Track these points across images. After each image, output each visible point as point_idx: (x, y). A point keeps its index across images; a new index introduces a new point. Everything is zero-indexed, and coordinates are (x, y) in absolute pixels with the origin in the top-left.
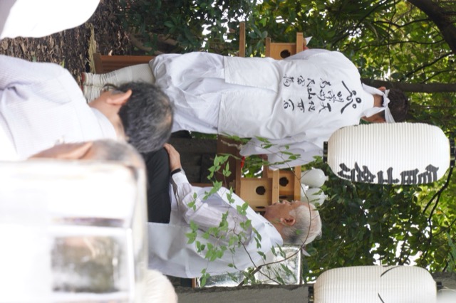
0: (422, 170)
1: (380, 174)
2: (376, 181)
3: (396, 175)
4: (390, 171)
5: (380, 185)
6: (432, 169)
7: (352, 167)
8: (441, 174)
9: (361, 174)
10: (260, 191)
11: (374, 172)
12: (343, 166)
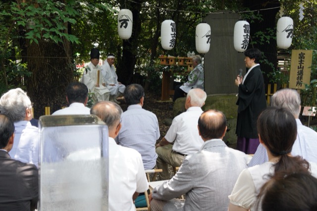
0: (172, 27)
1: (172, 37)
2: (175, 38)
3: (173, 33)
4: (172, 35)
5: (176, 37)
6: (171, 24)
7: (170, 44)
8: (173, 22)
9: (172, 42)
10: (191, 66)
11: (172, 38)
12: (170, 46)
